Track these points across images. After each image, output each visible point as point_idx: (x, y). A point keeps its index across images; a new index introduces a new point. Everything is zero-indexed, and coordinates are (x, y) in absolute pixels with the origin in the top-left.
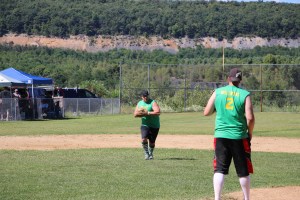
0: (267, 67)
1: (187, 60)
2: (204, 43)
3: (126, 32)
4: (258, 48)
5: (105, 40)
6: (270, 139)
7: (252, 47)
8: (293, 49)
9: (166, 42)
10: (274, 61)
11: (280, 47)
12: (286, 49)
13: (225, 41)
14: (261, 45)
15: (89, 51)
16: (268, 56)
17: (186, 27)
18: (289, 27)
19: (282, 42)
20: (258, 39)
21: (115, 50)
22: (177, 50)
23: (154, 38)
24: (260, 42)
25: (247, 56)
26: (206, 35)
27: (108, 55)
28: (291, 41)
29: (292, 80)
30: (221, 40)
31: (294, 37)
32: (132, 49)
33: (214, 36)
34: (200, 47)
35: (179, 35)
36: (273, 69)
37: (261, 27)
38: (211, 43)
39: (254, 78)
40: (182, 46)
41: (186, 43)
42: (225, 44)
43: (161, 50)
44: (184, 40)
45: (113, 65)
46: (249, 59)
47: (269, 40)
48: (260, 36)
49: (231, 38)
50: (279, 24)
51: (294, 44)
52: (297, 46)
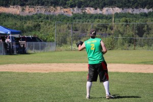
1: (78, 20)
2: (86, 11)
3: (43, 4)
4: (117, 14)
5: (30, 9)
7: (114, 13)
8: (136, 14)
9: (65, 10)
10: (126, 21)
11: (129, 13)
12: (132, 14)
13: (98, 9)
14: (118, 12)
15: (21, 15)
17: (76, 2)
19: (130, 11)
20: (117, 8)
21: (36, 14)
22: (72, 15)
23: (59, 8)
24: (118, 10)
26: (87, 6)
27: (32, 17)
28: (135, 10)
29: (137, 31)
30: (96, 9)
31: (137, 8)
32: (46, 14)
33: (92, 7)
34: (84, 13)
35: (72, 6)
36: (126, 26)
38: (90, 11)
40: (74, 12)
41: (76, 10)
42: (98, 11)
43: (63, 15)
44: (75, 9)
45: (36, 23)
47: (123, 9)
48: (118, 7)
49: (102, 8)
51: (137, 11)
52: (138, 13)
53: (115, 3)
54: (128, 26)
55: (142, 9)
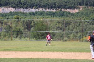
0: (15, 21)
4: (11, 12)
6: (14, 53)
7: (8, 12)
8: (26, 13)
10: (18, 18)
11: (21, 12)
12: (23, 13)
14: (12, 11)
16: (15, 16)
18: (24, 4)
19: (21, 10)
20: (11, 8)
25: (6, 16)
28: (25, 9)
29: (26, 26)
31: (26, 8)
36: (18, 22)
37: (12, 3)
39: (9, 26)
46: (7, 17)
47: (16, 9)
48: (12, 7)
50: (20, 2)
51: (27, 11)
52: (28, 12)
53: (10, 4)
54: (19, 22)
55: (30, 9)
